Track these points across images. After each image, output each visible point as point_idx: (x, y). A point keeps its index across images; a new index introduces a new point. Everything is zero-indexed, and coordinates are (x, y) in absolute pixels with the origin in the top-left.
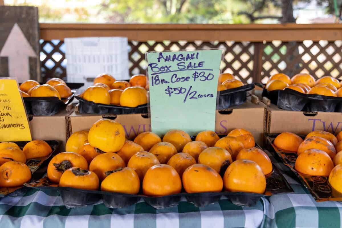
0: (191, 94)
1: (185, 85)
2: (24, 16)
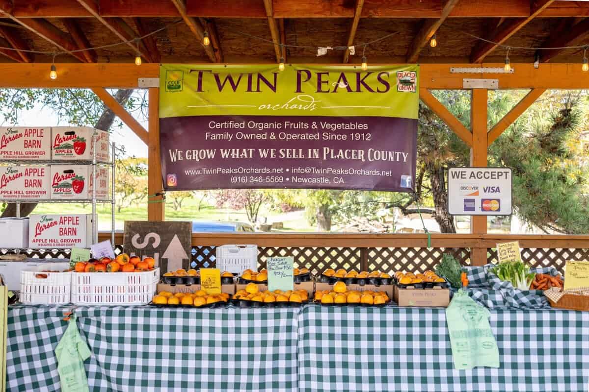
0: (284, 275)
1: (281, 271)
2: (182, 229)
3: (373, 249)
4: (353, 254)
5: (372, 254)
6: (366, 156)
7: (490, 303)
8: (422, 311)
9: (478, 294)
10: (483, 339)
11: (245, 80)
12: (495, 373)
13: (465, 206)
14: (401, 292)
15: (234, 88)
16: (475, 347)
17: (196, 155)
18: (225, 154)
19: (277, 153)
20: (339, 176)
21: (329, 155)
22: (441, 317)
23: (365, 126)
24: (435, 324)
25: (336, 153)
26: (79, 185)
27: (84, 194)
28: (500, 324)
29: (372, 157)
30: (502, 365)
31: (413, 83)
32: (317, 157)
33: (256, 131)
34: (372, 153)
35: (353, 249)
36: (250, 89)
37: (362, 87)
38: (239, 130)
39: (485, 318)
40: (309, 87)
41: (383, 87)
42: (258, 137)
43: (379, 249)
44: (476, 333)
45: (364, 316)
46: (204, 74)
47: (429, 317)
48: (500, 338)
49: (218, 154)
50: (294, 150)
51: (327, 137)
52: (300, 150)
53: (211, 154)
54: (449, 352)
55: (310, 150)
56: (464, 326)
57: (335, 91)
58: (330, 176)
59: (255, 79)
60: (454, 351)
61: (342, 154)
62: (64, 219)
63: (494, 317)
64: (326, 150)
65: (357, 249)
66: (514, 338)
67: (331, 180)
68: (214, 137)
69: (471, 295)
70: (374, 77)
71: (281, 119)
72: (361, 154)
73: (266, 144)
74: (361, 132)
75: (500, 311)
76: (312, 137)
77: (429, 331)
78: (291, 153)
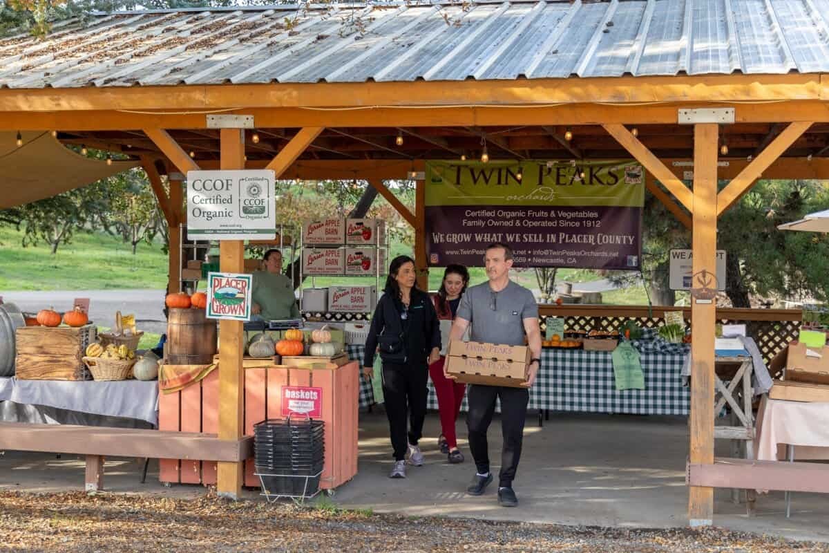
3: (605, 318)
4: (588, 322)
5: (605, 323)
6: (595, 240)
7: (643, 349)
8: (597, 353)
9: (636, 343)
10: (634, 372)
11: (495, 174)
12: (643, 393)
13: (684, 282)
14: (586, 342)
15: (487, 181)
16: (630, 375)
17: (455, 238)
18: (478, 238)
19: (521, 238)
20: (572, 257)
21: (564, 240)
22: (609, 357)
23: (596, 215)
24: (605, 361)
25: (570, 238)
26: (366, 264)
27: (371, 270)
28: (647, 362)
29: (601, 241)
30: (647, 389)
31: (639, 176)
32: (554, 241)
33: (505, 219)
34: (601, 238)
35: (588, 318)
36: (499, 182)
37: (594, 180)
38: (490, 218)
39: (636, 358)
40: (550, 179)
41: (612, 180)
42: (506, 224)
43: (610, 319)
44: (630, 367)
45: (560, 355)
46: (462, 170)
47: (601, 356)
48: (647, 371)
49: (473, 238)
50: (535, 235)
51: (564, 224)
52: (540, 235)
53: (467, 238)
54: (613, 379)
55: (548, 236)
56: (623, 363)
57: (571, 183)
58: (565, 257)
59: (504, 173)
60: (617, 379)
61: (575, 239)
62: (354, 290)
63: (643, 358)
64: (562, 235)
65: (591, 319)
66: (655, 371)
67: (566, 260)
68: (470, 224)
69: (632, 344)
70: (605, 171)
71: (525, 208)
72: (591, 239)
73: (512, 230)
74: (592, 219)
75: (647, 354)
76: (551, 224)
77: (601, 365)
78: (533, 237)
